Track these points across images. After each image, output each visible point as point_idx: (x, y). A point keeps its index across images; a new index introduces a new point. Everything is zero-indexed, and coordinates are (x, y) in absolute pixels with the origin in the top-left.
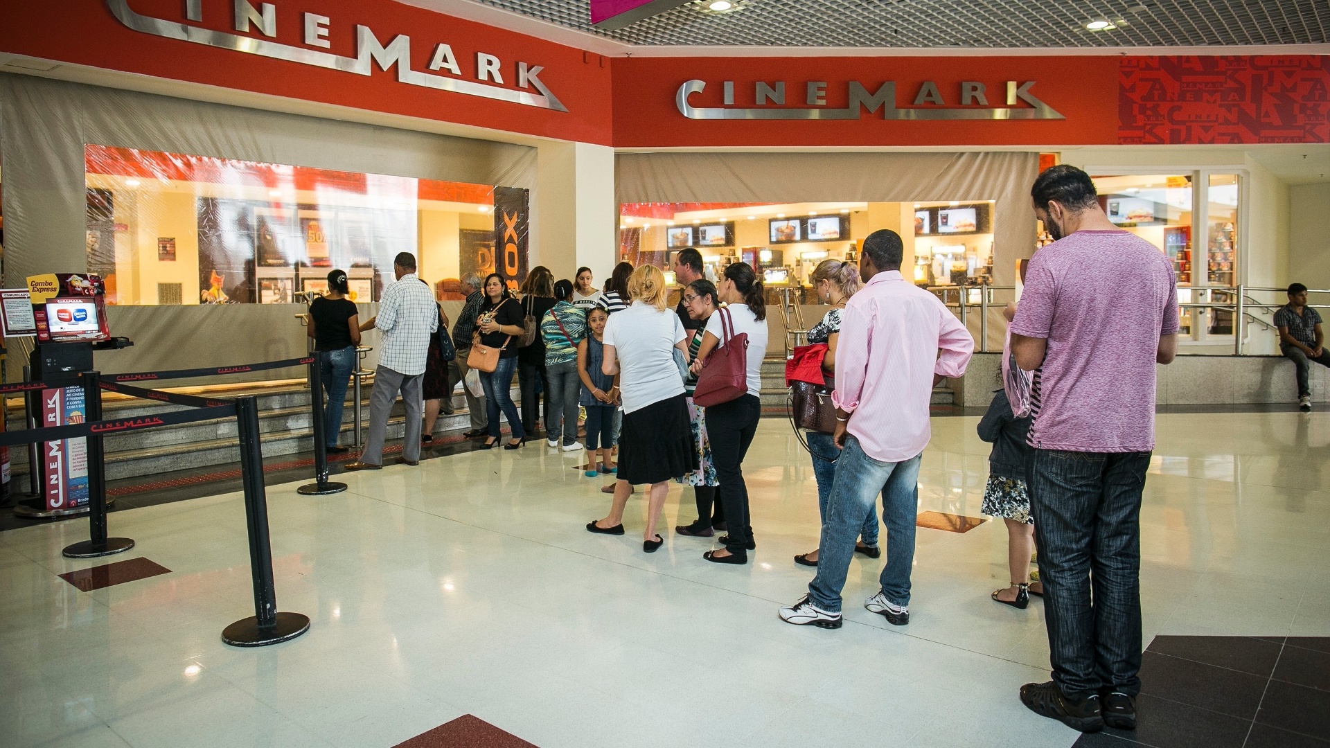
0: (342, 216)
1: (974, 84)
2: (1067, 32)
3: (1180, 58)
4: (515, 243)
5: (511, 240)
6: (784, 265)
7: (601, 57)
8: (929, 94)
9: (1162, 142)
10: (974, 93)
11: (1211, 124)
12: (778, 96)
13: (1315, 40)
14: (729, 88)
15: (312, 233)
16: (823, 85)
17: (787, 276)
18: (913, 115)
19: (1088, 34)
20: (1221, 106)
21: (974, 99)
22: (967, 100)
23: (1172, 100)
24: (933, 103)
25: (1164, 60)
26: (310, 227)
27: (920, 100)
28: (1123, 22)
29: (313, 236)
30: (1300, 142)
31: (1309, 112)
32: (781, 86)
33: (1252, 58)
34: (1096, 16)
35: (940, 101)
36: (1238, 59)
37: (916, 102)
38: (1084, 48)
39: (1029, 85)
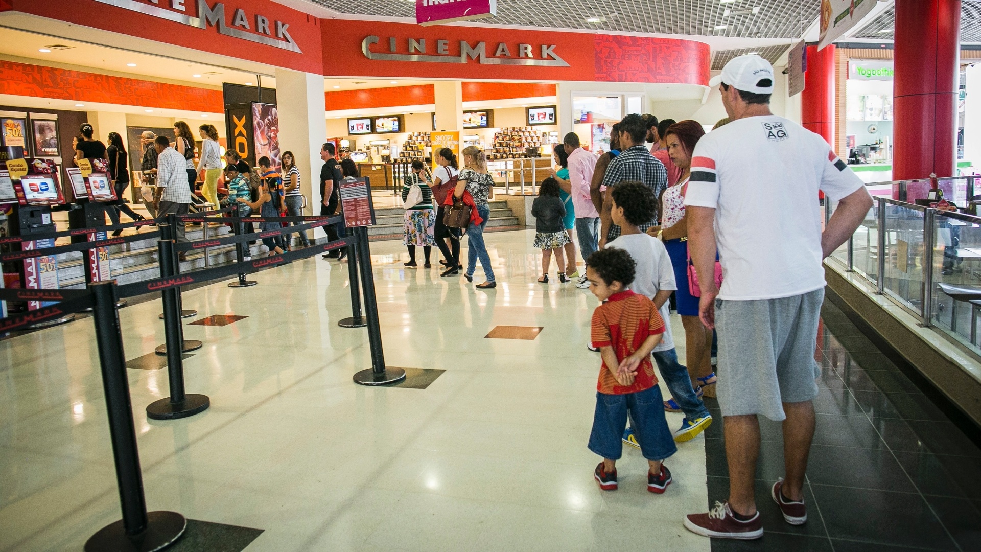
0: (33, 115)
1: (526, 45)
2: (577, 20)
3: (621, 36)
4: (245, 137)
5: (240, 134)
6: (357, 150)
7: (315, 18)
8: (503, 50)
9: (614, 80)
10: (526, 51)
11: (636, 72)
12: (422, 47)
13: (686, 33)
14: (393, 42)
15: (9, 129)
16: (447, 42)
17: (367, 156)
18: (497, 62)
19: (586, 24)
20: (640, 62)
21: (526, 54)
22: (522, 54)
23: (619, 59)
24: (505, 55)
25: (615, 37)
26: (7, 124)
27: (498, 53)
28: (604, 19)
29: (11, 131)
30: (673, 82)
31: (676, 68)
32: (423, 41)
33: (653, 39)
34: (594, 16)
35: (509, 54)
36: (646, 39)
37: (496, 55)
38: (581, 29)
39: (553, 47)
